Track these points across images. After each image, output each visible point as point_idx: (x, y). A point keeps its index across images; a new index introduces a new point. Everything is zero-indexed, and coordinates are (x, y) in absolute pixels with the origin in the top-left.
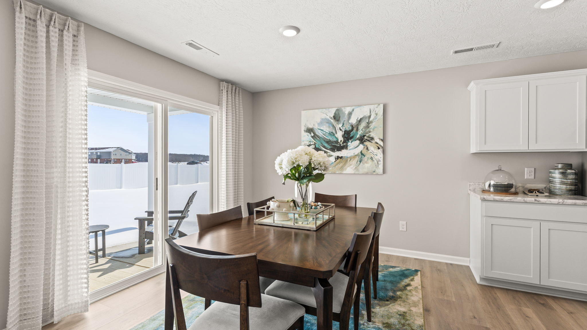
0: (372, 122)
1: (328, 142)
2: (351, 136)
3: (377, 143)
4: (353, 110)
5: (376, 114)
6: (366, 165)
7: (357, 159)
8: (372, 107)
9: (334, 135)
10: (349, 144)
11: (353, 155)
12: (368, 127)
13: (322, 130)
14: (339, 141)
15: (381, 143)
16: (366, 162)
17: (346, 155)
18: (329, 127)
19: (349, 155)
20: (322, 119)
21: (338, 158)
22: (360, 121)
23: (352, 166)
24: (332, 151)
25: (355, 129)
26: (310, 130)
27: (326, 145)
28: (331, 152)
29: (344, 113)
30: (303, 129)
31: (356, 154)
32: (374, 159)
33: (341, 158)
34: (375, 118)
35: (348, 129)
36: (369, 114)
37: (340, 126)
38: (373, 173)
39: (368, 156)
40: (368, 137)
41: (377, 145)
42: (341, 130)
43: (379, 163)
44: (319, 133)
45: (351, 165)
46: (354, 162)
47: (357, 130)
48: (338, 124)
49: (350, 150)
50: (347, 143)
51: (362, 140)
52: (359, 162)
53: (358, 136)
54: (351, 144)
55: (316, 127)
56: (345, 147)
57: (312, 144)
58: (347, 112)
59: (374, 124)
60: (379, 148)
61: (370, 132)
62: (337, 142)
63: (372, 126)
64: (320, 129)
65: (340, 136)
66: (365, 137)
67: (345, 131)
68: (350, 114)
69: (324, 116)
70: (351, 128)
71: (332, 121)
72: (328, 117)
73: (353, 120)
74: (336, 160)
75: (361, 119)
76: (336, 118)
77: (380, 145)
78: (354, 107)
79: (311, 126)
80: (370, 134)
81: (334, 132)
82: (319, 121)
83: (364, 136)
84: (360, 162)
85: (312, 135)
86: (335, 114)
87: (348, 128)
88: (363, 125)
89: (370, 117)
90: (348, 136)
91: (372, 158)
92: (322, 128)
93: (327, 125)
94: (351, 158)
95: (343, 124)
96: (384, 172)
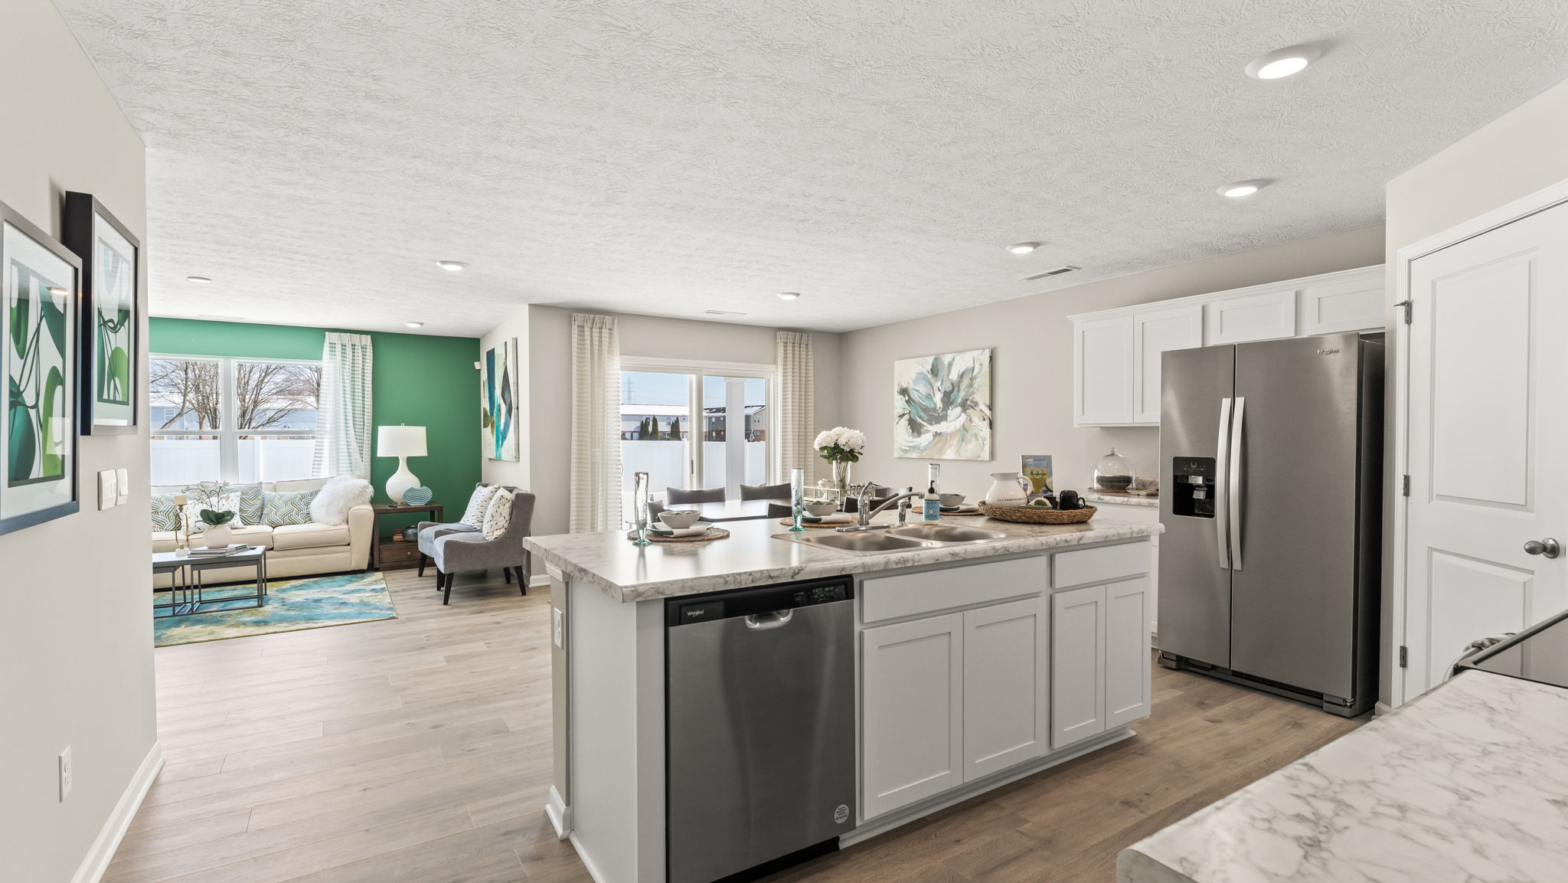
0: (975, 378)
1: (925, 409)
2: (951, 400)
3: (982, 411)
4: (954, 359)
5: (981, 365)
6: (970, 446)
7: (958, 437)
8: (976, 353)
9: (932, 398)
10: (949, 411)
11: (953, 430)
12: (971, 385)
13: (917, 390)
14: (938, 408)
15: (987, 412)
16: (969, 442)
17: (945, 430)
18: (926, 386)
19: (949, 431)
20: (918, 373)
21: (937, 434)
22: (961, 376)
23: (952, 448)
24: (929, 424)
25: (956, 389)
26: (903, 391)
27: (922, 414)
28: (928, 425)
29: (943, 364)
30: (896, 388)
31: (957, 428)
32: (979, 437)
33: (940, 434)
34: (980, 371)
35: (948, 390)
36: (972, 366)
37: (939, 384)
38: (975, 461)
39: (971, 432)
40: (972, 402)
41: (982, 414)
42: (939, 390)
43: (985, 442)
44: (915, 395)
45: (951, 446)
46: (955, 441)
47: (959, 390)
48: (936, 380)
49: (950, 422)
50: (947, 411)
51: (964, 406)
53: (960, 400)
54: (954, 412)
55: (911, 385)
56: (945, 417)
57: (906, 412)
58: (946, 363)
59: (978, 380)
60: (984, 420)
61: (973, 394)
62: (935, 409)
63: (977, 383)
64: (915, 389)
65: (938, 398)
66: (968, 402)
67: (945, 392)
68: (950, 365)
69: (920, 368)
70: (951, 388)
71: (930, 376)
72: (924, 370)
73: (954, 376)
74: (934, 439)
75: (963, 373)
76: (934, 370)
77: (986, 415)
78: (954, 354)
79: (905, 385)
80: (974, 396)
81: (932, 394)
82: (914, 375)
83: (967, 399)
84: (962, 441)
85: (907, 398)
86: (933, 364)
87: (948, 388)
88: (966, 382)
89: (973, 369)
90: (948, 399)
91: (976, 435)
92: (917, 388)
93: (924, 382)
94: (953, 434)
95: (942, 381)
96: (992, 456)
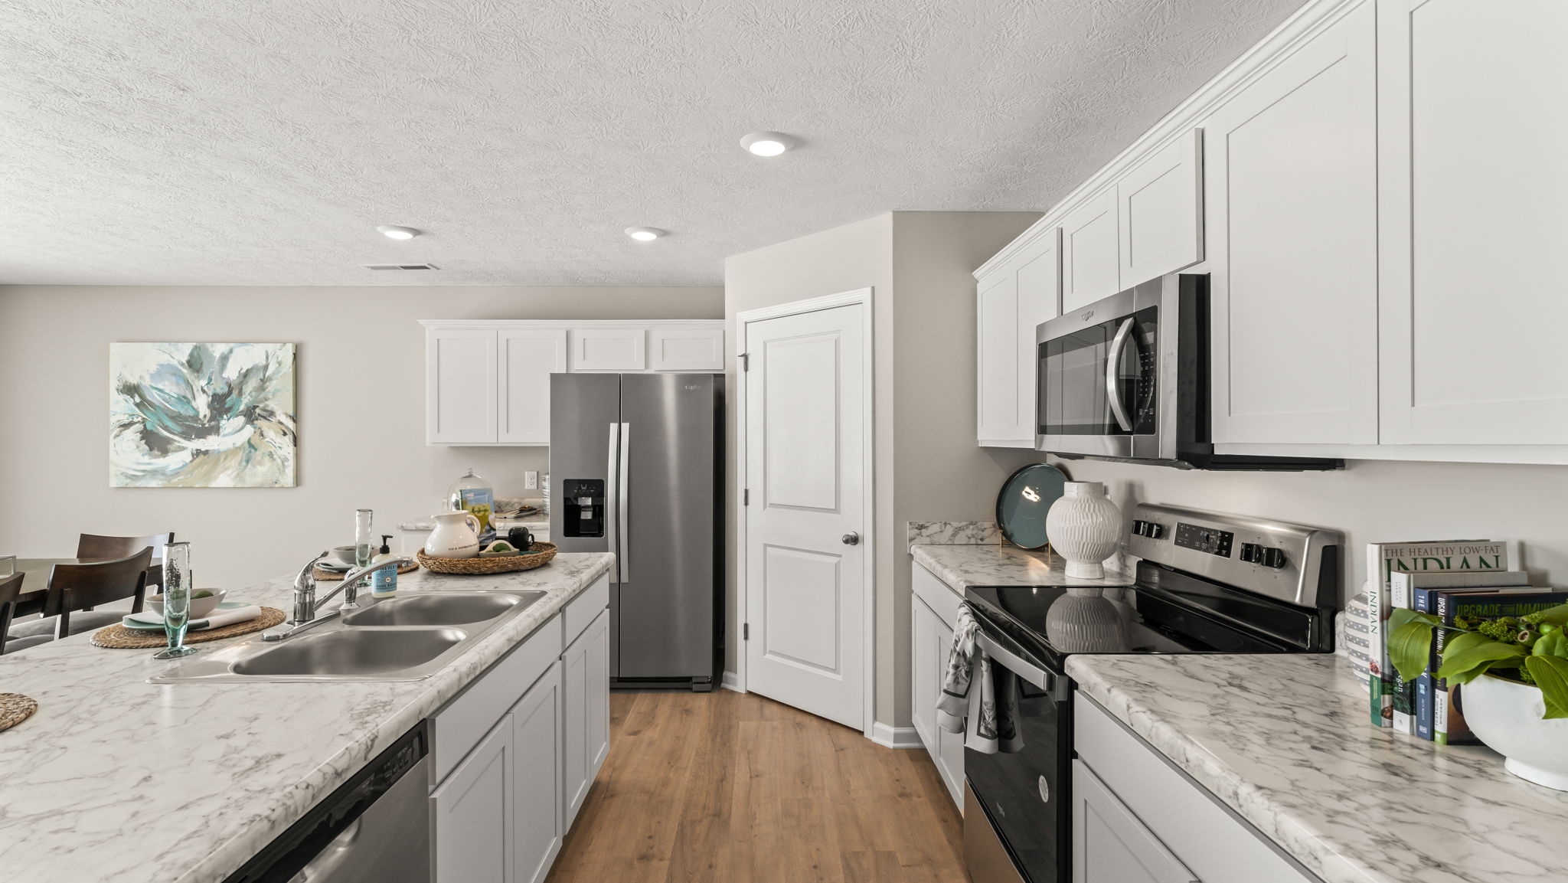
0: (270, 379)
1: (176, 418)
2: (227, 406)
3: (281, 423)
4: (231, 351)
5: (280, 363)
6: (260, 469)
7: (240, 455)
8: (270, 347)
9: (189, 402)
10: (223, 422)
11: (231, 446)
12: (262, 388)
13: (160, 390)
14: (201, 416)
15: (291, 424)
16: (260, 463)
17: (215, 447)
18: (178, 384)
19: (223, 448)
20: (161, 365)
21: (198, 453)
22: (246, 375)
23: (229, 472)
24: (185, 438)
25: (235, 393)
26: (130, 390)
27: (170, 424)
28: (182, 441)
29: (211, 357)
30: (114, 384)
31: (238, 445)
32: (274, 457)
33: (206, 453)
34: (277, 371)
35: (220, 392)
36: (264, 363)
37: (203, 383)
38: (272, 486)
39: (262, 450)
40: (264, 410)
41: (281, 426)
42: (204, 391)
43: (286, 464)
44: (154, 397)
45: (227, 469)
46: (234, 462)
47: (240, 393)
48: (198, 378)
49: (224, 436)
50: (219, 421)
51: (250, 415)
52: (244, 463)
53: (242, 407)
54: (229, 424)
55: (147, 382)
56: (216, 430)
57: (136, 420)
58: (217, 355)
59: (274, 382)
60: (285, 434)
61: (266, 399)
62: (196, 418)
63: (271, 387)
64: (156, 389)
65: (202, 405)
66: (258, 411)
67: (215, 396)
68: (225, 359)
69: (165, 359)
70: (226, 390)
71: (185, 371)
72: (175, 362)
73: (232, 373)
74: (194, 459)
75: (248, 371)
76: (195, 364)
77: (287, 428)
78: (232, 345)
79: (133, 380)
80: (267, 403)
81: (189, 396)
82: (153, 368)
83: (255, 407)
84: (247, 461)
85: (138, 399)
86: (191, 355)
87: (221, 389)
88: (252, 383)
89: (266, 367)
90: (220, 405)
91: (271, 455)
92: (160, 386)
93: (174, 379)
94: (229, 454)
95: (210, 380)
96: (298, 481)
